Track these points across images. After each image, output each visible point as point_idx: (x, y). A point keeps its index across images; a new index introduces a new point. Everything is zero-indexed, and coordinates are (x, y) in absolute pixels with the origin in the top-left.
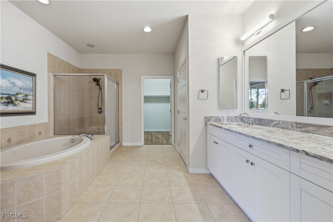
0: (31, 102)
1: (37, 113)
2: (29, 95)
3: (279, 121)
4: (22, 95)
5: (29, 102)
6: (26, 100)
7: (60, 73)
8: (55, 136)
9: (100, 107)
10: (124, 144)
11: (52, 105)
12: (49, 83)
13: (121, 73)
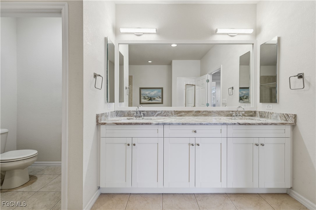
3: (162, 111)
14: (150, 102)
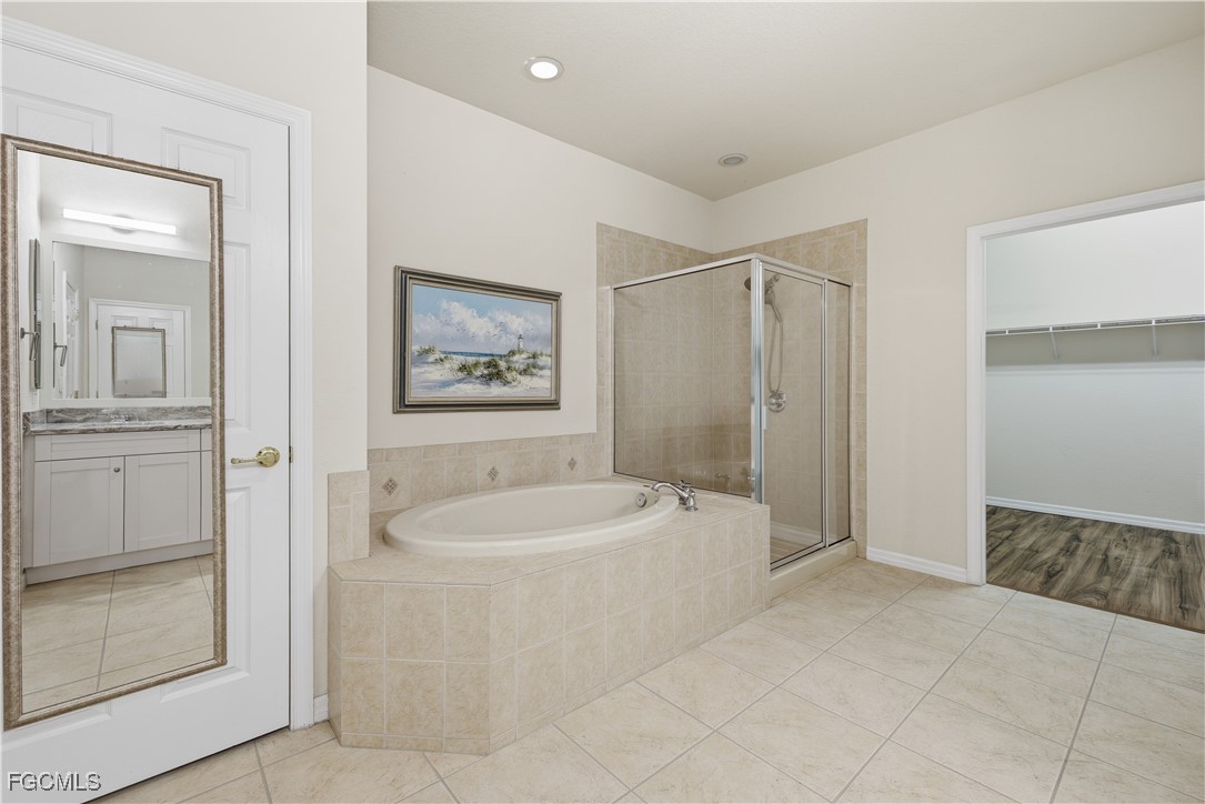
0: (547, 373)
1: (563, 404)
2: (541, 355)
4: (524, 356)
5: (541, 373)
6: (534, 367)
7: (636, 278)
8: (615, 478)
9: (774, 388)
10: (873, 553)
11: (609, 381)
12: (600, 316)
13: (863, 235)
14: (496, 391)
